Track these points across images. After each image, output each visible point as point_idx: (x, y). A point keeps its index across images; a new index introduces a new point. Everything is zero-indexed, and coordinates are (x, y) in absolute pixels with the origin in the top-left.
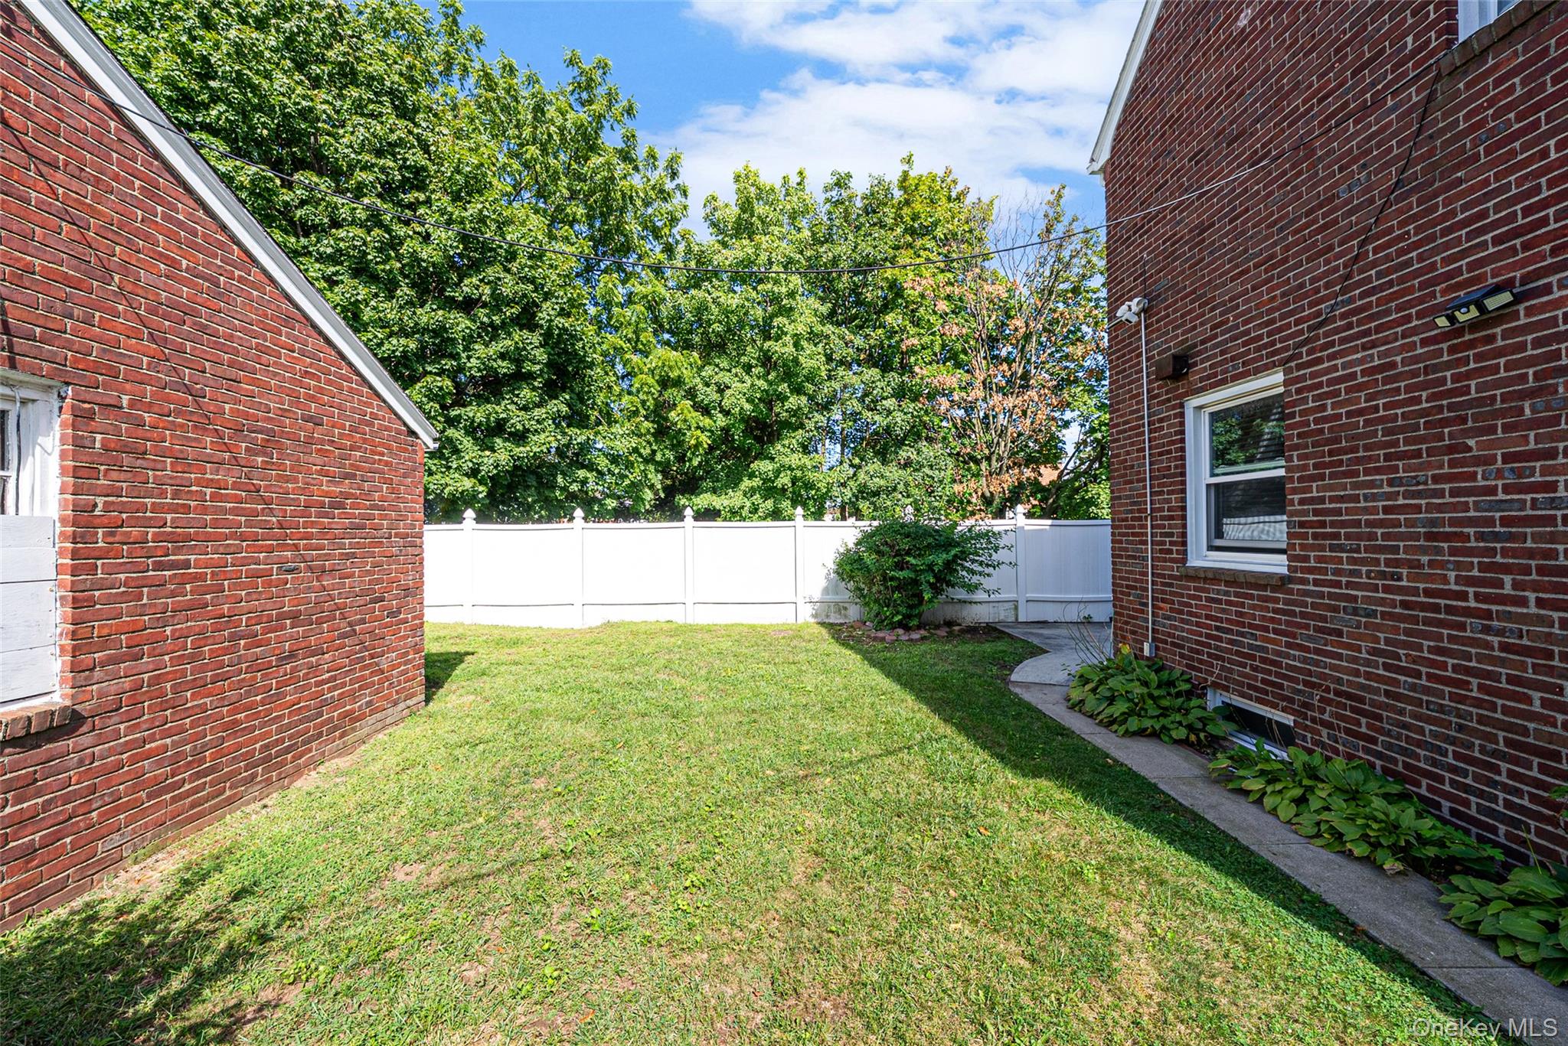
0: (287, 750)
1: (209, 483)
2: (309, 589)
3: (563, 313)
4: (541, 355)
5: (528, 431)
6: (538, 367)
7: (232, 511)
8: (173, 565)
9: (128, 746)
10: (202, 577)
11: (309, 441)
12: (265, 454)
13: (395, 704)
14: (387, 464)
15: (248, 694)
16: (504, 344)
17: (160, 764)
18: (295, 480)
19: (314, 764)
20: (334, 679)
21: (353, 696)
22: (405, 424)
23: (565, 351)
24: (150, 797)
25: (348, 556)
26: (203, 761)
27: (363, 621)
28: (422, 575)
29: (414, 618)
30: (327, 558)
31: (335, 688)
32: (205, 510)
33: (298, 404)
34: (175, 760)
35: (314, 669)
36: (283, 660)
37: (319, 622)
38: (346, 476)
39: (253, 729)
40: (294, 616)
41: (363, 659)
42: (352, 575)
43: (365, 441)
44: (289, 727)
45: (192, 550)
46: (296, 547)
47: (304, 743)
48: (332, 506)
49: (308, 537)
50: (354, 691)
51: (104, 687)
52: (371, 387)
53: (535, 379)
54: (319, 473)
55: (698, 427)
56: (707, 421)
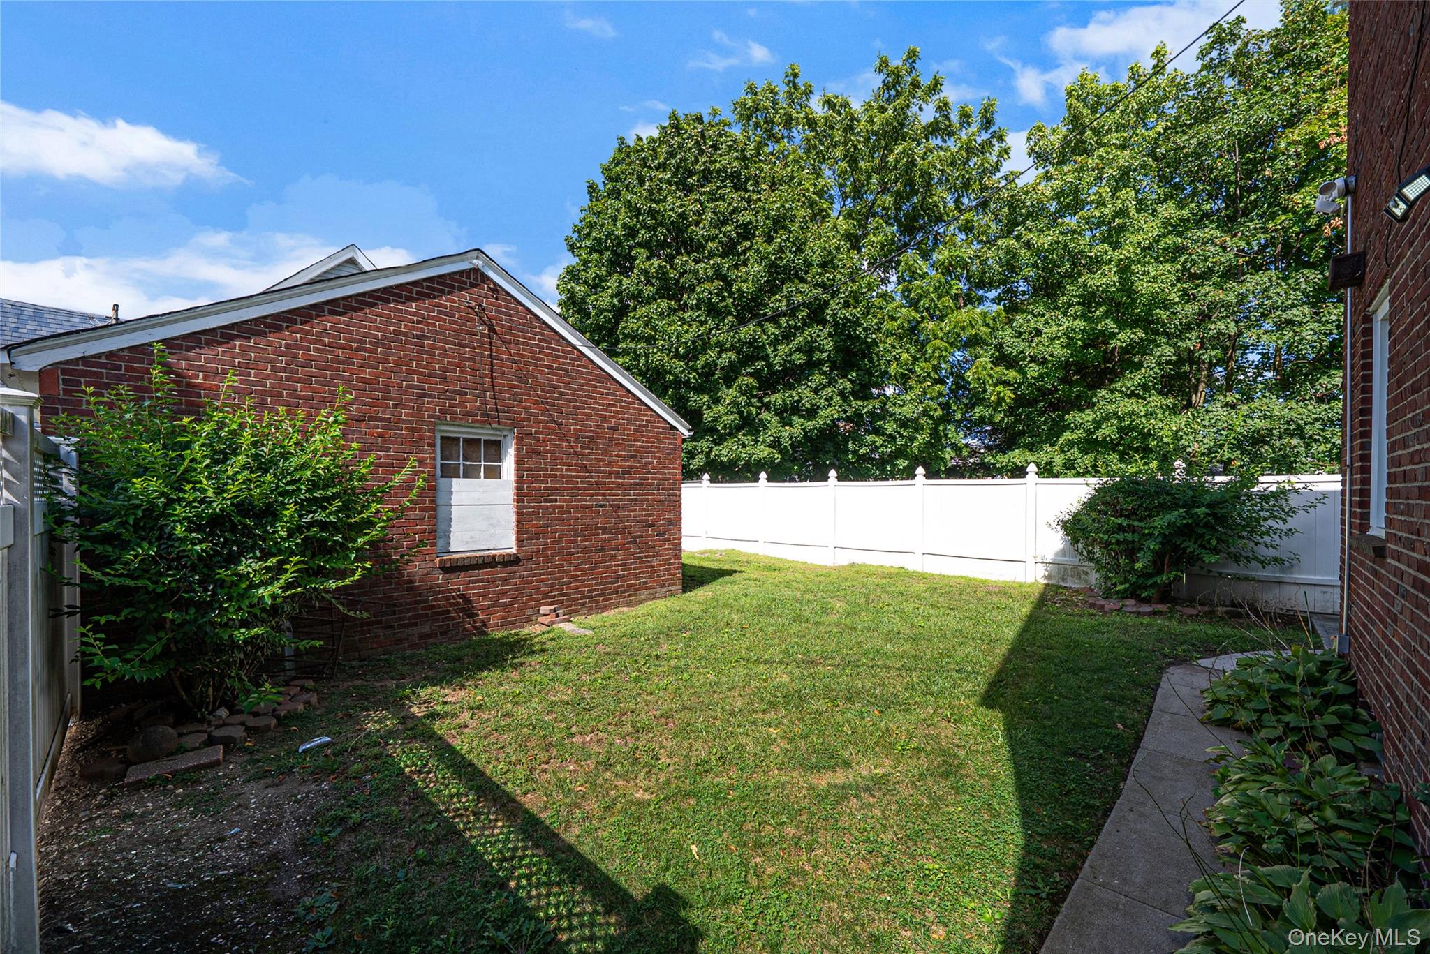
0: (600, 595)
1: (565, 464)
2: (612, 516)
3: (847, 305)
4: (829, 345)
5: (818, 408)
6: (825, 354)
7: (575, 477)
8: (551, 501)
9: (535, 575)
10: (561, 507)
11: (611, 439)
12: (588, 448)
13: (662, 586)
14: (656, 447)
15: (582, 564)
16: (800, 339)
17: (546, 585)
18: (604, 460)
19: (613, 606)
20: (625, 565)
21: (635, 576)
22: (669, 423)
23: (849, 336)
24: (543, 598)
25: (633, 500)
26: (563, 589)
27: (641, 536)
28: (680, 514)
29: (674, 539)
30: (621, 500)
31: (625, 570)
32: (563, 476)
33: (605, 422)
34: (552, 585)
35: (614, 558)
36: (598, 550)
37: (617, 534)
38: (632, 456)
39: (584, 581)
40: (604, 529)
41: (641, 557)
42: (635, 510)
43: (643, 436)
44: (601, 584)
45: (558, 494)
46: (604, 495)
47: (609, 594)
48: (623, 473)
49: (611, 489)
50: (636, 574)
51: (528, 549)
52: (646, 405)
53: (823, 365)
54: (616, 456)
55: (1000, 382)
56: (1012, 375)
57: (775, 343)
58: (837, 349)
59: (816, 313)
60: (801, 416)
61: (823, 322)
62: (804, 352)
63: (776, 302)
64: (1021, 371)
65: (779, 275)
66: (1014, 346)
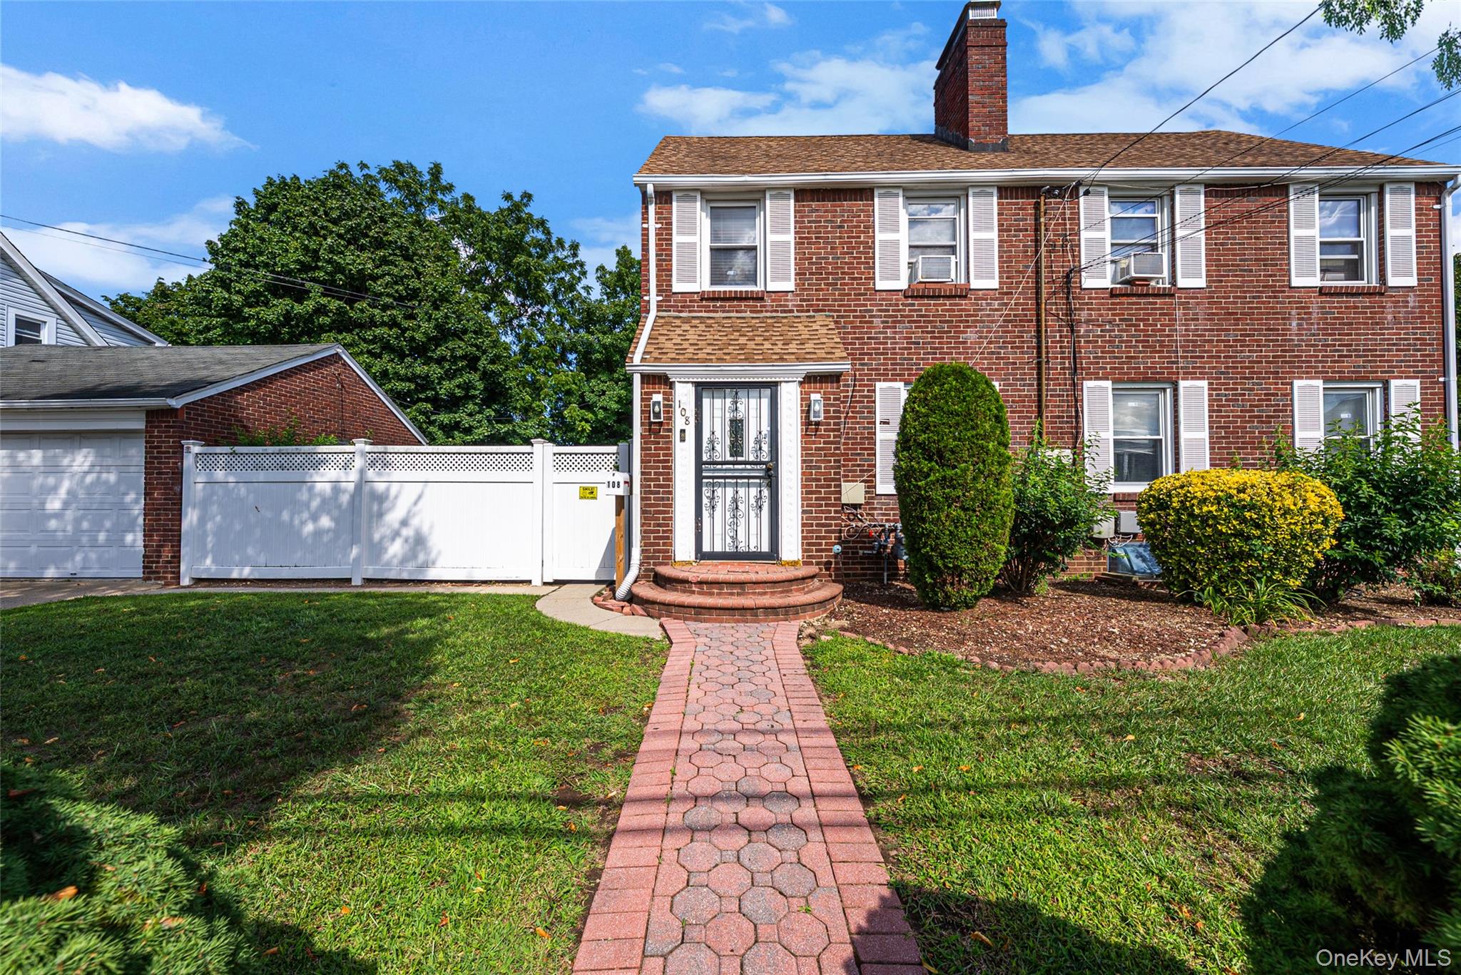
4: (480, 386)
6: (478, 392)
16: (460, 379)
23: (493, 383)
53: (476, 399)
55: (583, 419)
56: (590, 416)
57: (441, 379)
58: (485, 389)
59: (472, 362)
60: (461, 432)
61: (476, 370)
62: (463, 389)
63: (441, 351)
64: (594, 413)
65: (443, 334)
66: (591, 398)
